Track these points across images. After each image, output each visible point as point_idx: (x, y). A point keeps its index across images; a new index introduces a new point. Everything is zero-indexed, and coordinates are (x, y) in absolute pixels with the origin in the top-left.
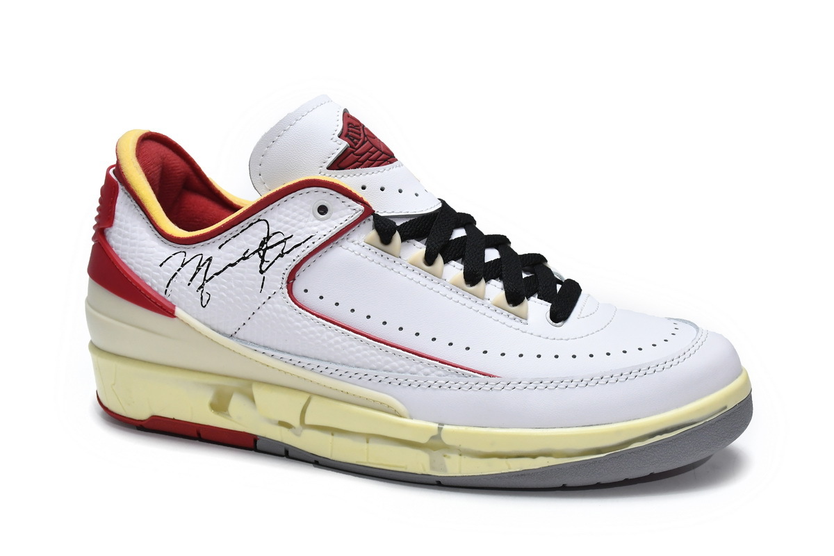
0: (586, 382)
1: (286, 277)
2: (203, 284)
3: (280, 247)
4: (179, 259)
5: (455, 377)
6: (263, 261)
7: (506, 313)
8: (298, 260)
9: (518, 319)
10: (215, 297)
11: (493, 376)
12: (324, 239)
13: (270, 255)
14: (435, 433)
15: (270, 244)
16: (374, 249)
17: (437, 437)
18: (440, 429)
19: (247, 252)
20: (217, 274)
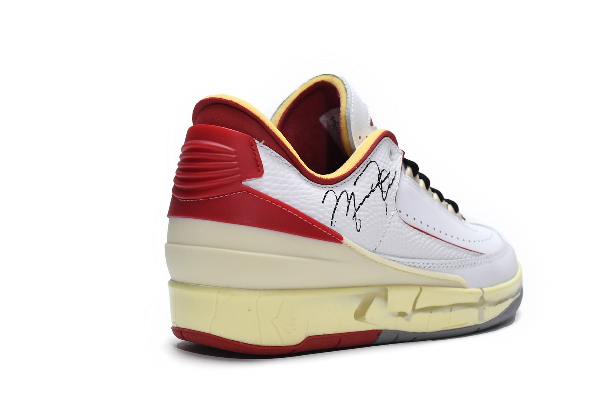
1: (394, 202)
2: (355, 214)
3: (387, 180)
5: (475, 257)
6: (382, 192)
8: (397, 189)
10: (364, 222)
11: (484, 254)
12: (400, 174)
13: (385, 185)
14: (482, 294)
15: (382, 178)
17: (482, 298)
18: (483, 291)
19: (372, 186)
20: (361, 204)
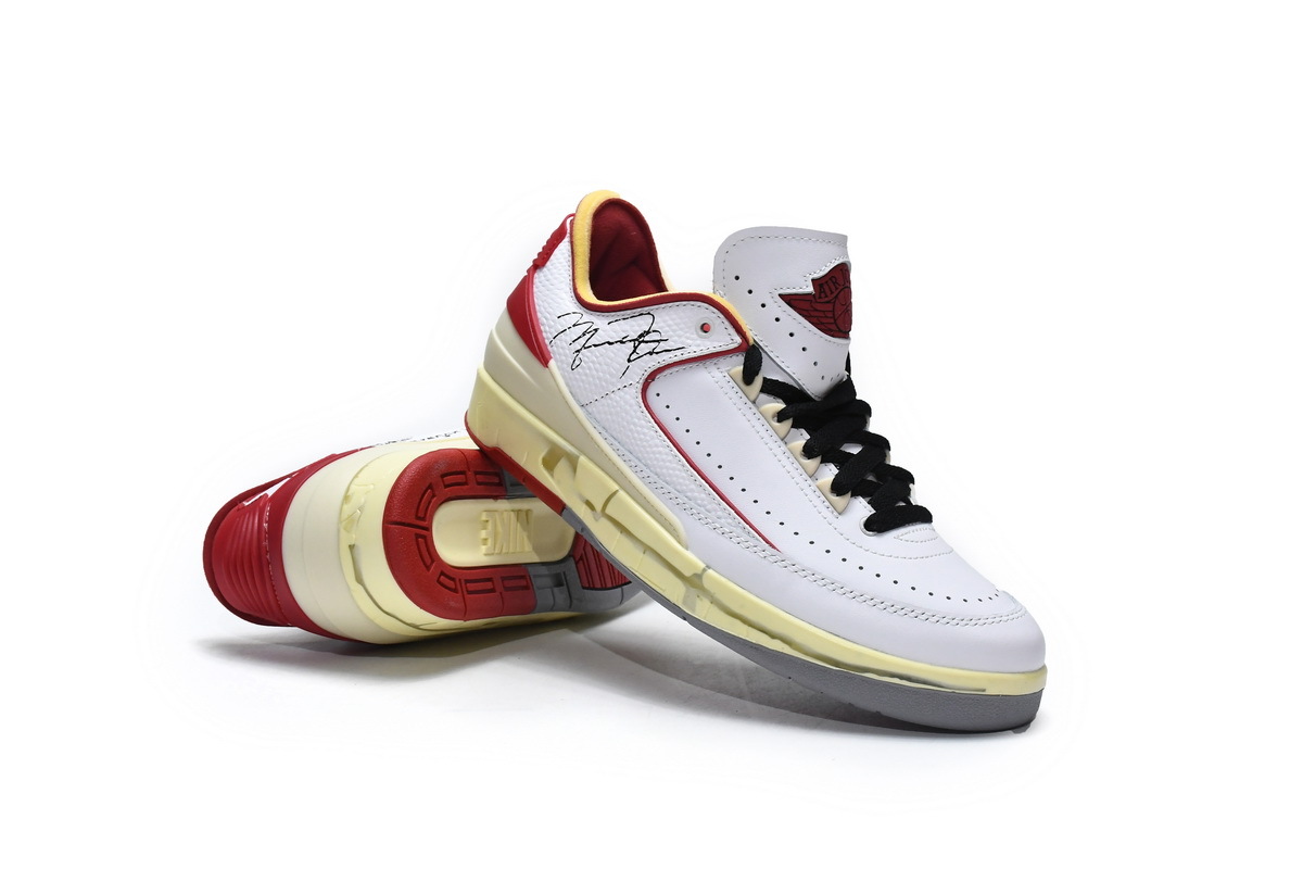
0: (854, 595)
1: (646, 374)
2: (581, 350)
3: (653, 345)
4: (574, 319)
5: (739, 531)
6: (634, 351)
7: (823, 498)
8: (663, 364)
9: (831, 509)
10: (585, 365)
11: (773, 547)
12: (693, 355)
13: (643, 348)
14: (699, 572)
15: (647, 338)
16: (732, 383)
17: (699, 576)
18: (704, 570)
19: (626, 337)
20: (595, 346)
